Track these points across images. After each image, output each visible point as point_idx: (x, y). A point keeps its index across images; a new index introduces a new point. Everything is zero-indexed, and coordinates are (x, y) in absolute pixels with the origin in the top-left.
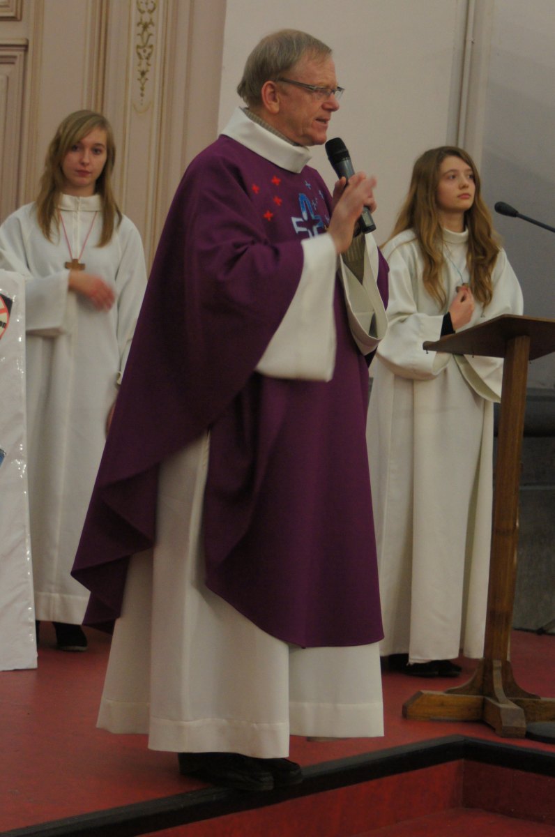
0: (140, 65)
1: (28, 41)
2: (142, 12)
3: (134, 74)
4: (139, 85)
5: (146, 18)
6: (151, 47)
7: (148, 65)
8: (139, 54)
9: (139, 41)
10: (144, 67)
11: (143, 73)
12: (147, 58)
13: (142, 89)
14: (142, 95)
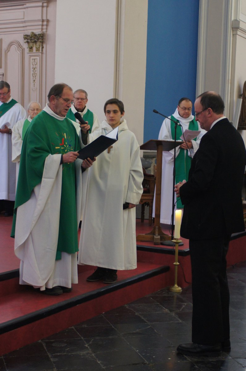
0: (33, 78)
1: (3, 74)
2: (33, 65)
3: (32, 81)
4: (33, 84)
5: (34, 66)
6: (36, 74)
7: (35, 78)
8: (33, 76)
9: (33, 73)
10: (34, 79)
11: (34, 81)
12: (35, 77)
13: (34, 85)
14: (34, 86)
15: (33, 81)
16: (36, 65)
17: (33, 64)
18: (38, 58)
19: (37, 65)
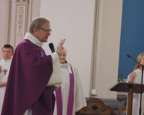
2: (20, 13)
3: (18, 27)
6: (22, 21)
9: (19, 20)
12: (21, 24)
14: (20, 32)
18: (24, 7)
19: (23, 13)
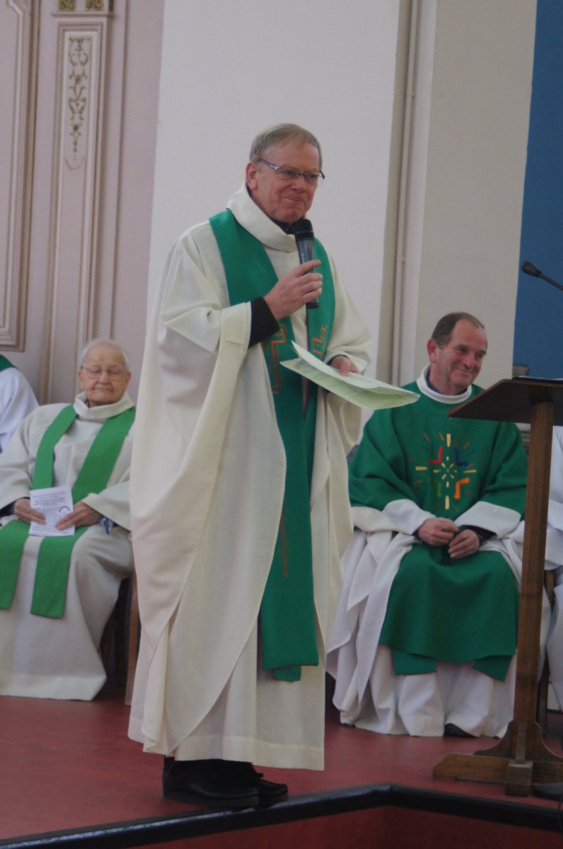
0: (72, 118)
3: (66, 128)
4: (72, 139)
5: (79, 70)
6: (84, 100)
7: (81, 118)
8: (72, 108)
10: (77, 121)
11: (76, 128)
12: (81, 112)
13: (75, 144)
14: (75, 150)
15: (72, 130)
16: (83, 64)
17: (75, 59)
18: (95, 35)
19: (87, 66)
